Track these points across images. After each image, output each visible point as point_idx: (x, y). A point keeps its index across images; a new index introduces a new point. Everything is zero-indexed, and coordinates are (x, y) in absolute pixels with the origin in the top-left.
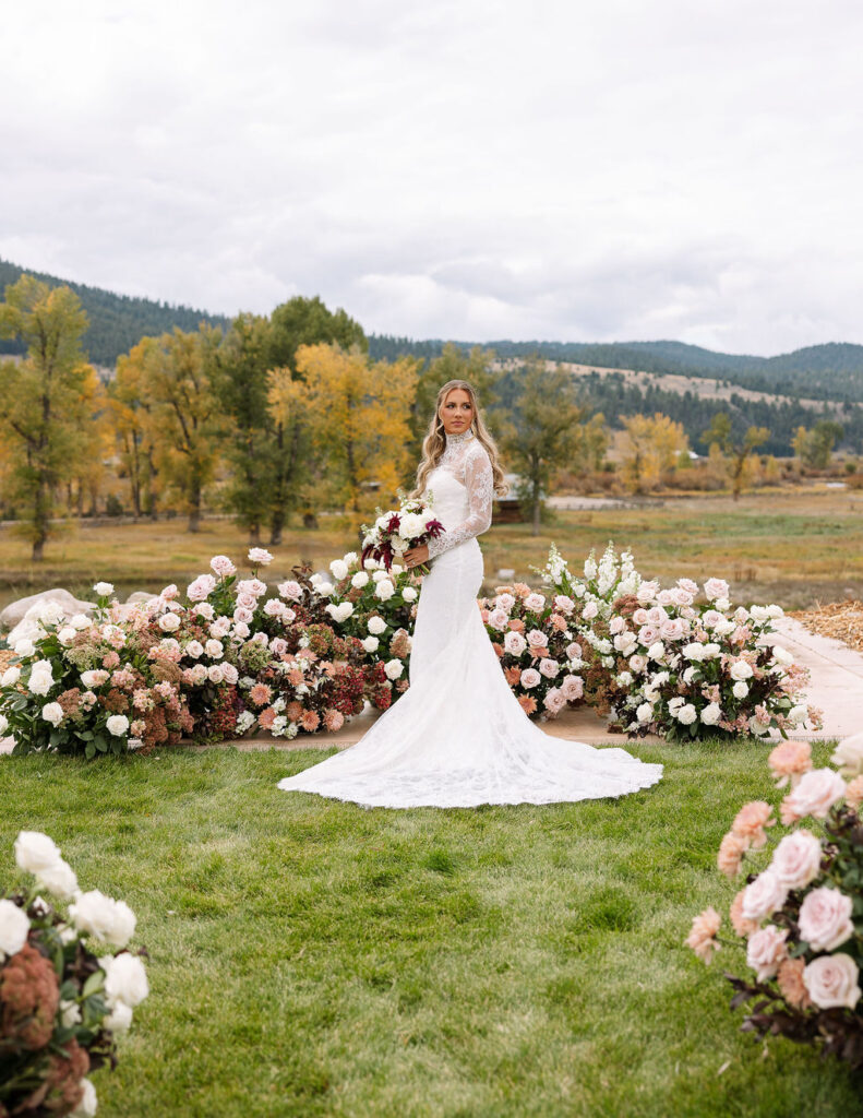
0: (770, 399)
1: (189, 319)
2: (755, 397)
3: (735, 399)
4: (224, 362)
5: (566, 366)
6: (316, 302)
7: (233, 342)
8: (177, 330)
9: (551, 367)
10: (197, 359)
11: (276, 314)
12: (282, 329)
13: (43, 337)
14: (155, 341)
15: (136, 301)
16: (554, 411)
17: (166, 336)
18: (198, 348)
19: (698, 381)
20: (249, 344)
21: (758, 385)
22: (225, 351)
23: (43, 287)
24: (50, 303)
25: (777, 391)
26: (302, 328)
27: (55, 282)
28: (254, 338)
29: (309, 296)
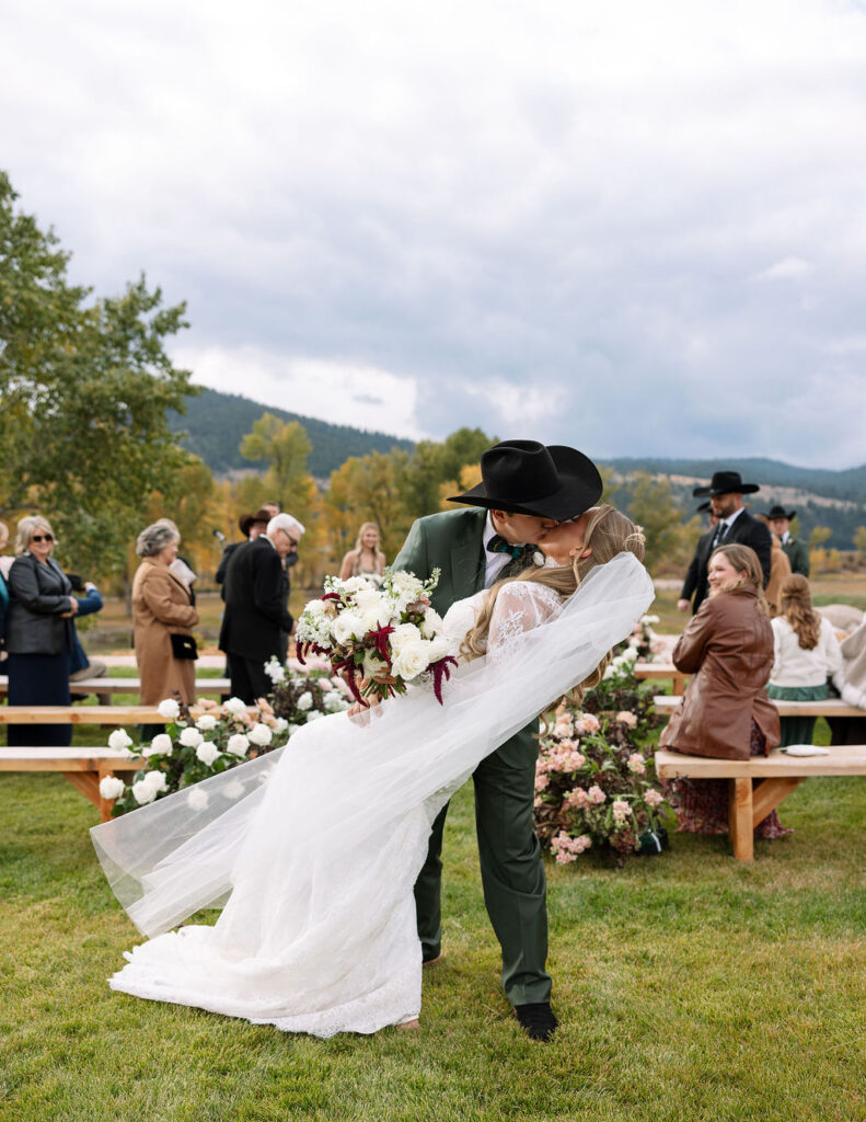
0: (839, 504)
1: (382, 442)
2: (825, 503)
3: (811, 505)
4: (410, 477)
5: (674, 478)
6: (478, 432)
7: (416, 462)
8: (376, 453)
9: (661, 478)
10: (390, 474)
11: (449, 441)
12: (453, 453)
13: (279, 459)
14: (358, 460)
15: (343, 428)
16: (657, 514)
17: (367, 458)
18: (390, 467)
19: (780, 489)
20: (427, 464)
21: (829, 493)
22: (410, 469)
23: (279, 422)
24: (284, 432)
25: (846, 497)
26: (467, 451)
27: (287, 417)
28: (432, 460)
29: (472, 427)
